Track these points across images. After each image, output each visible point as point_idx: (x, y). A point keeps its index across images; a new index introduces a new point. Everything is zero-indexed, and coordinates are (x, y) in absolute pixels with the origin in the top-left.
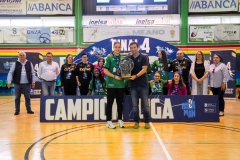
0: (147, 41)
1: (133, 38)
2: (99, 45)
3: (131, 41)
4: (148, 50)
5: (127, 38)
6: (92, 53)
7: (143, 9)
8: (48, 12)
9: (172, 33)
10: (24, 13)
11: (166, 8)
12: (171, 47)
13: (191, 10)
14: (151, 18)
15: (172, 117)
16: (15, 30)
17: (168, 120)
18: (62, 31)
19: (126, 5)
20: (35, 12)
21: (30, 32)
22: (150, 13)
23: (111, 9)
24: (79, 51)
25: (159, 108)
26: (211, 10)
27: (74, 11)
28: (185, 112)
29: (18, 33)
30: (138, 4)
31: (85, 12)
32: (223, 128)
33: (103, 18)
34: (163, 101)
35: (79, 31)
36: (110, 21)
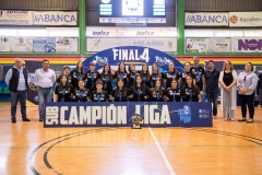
0: (146, 51)
1: (134, 48)
2: (102, 54)
3: (132, 52)
4: (147, 59)
5: (129, 48)
6: (95, 62)
7: (143, 21)
8: (53, 23)
9: (170, 44)
10: (31, 23)
11: (164, 21)
12: (169, 57)
13: (187, 24)
14: (150, 30)
15: (169, 122)
16: (21, 40)
17: (165, 125)
18: (66, 41)
19: (128, 17)
20: (41, 23)
21: (36, 41)
22: (149, 25)
23: (113, 20)
24: (83, 60)
25: (157, 114)
26: (205, 24)
27: (78, 22)
28: (181, 118)
29: (25, 42)
30: (138, 17)
31: (88, 24)
32: (216, 132)
33: (105, 29)
34: (161, 108)
35: (82, 41)
36: (112, 32)
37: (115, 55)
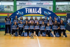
0: (40, 9)
3: (34, 9)
4: (41, 13)
5: (32, 8)
6: (18, 14)
18: (8, 7)
37: (27, 11)
